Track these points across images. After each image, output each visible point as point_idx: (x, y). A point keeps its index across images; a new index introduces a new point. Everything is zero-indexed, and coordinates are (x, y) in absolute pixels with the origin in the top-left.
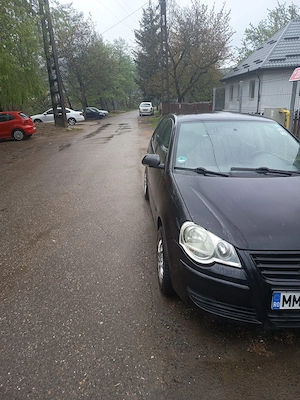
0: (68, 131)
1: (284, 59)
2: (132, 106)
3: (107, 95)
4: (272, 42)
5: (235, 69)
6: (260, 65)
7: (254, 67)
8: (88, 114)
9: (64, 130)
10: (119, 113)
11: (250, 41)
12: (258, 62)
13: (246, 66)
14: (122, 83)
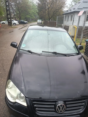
0: (12, 27)
1: (82, 9)
2: (36, 21)
3: (28, 16)
4: (79, 3)
5: (67, 11)
6: (75, 10)
7: (73, 11)
8: (21, 22)
9: (11, 27)
10: (31, 22)
11: (73, 2)
12: (74, 9)
13: (71, 10)
14: (33, 13)
